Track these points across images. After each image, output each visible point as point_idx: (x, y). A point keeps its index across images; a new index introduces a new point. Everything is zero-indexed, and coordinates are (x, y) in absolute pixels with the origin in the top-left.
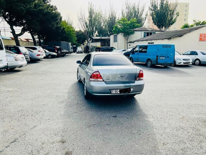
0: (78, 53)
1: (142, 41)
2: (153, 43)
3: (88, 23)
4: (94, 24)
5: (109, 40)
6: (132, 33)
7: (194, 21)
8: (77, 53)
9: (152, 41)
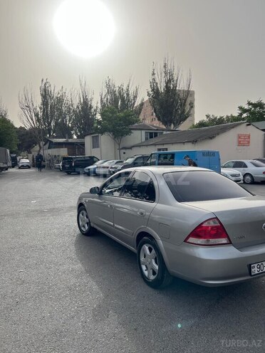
0: (23, 167)
1: (147, 146)
2: (167, 149)
3: (40, 114)
4: (52, 116)
5: (83, 144)
6: (128, 132)
7: (208, 116)
8: (20, 168)
9: (165, 147)
